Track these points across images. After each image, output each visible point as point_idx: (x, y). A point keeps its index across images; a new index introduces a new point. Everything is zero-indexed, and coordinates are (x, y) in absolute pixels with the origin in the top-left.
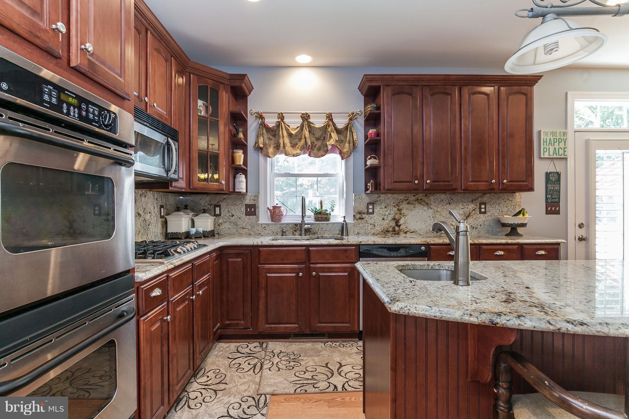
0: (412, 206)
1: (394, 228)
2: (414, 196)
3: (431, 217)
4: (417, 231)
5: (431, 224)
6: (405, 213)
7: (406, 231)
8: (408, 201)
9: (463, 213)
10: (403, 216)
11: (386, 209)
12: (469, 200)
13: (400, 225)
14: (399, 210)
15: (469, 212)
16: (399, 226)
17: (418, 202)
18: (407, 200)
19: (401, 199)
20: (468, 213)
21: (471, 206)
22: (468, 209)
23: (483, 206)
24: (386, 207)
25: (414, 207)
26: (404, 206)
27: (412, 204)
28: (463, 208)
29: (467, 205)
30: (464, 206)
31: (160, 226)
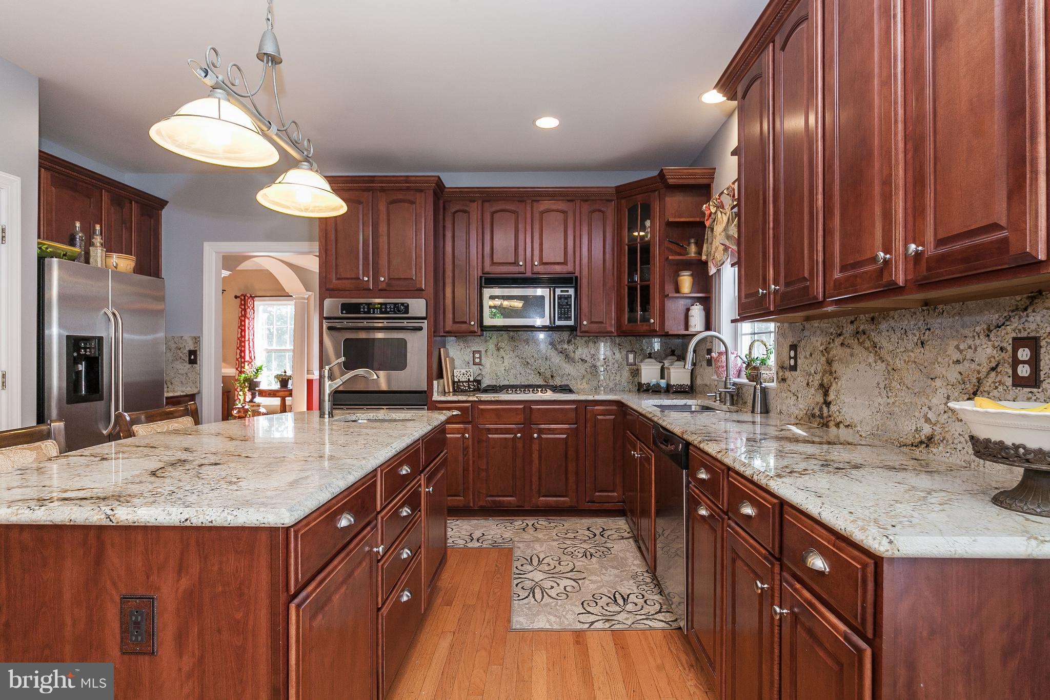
0: (848, 350)
1: (821, 409)
2: (852, 322)
3: (882, 386)
4: (855, 427)
5: (881, 408)
6: (837, 370)
7: (838, 420)
8: (842, 338)
9: (959, 377)
10: (835, 379)
11: (810, 361)
12: (978, 329)
13: (830, 402)
14: (829, 362)
15: (976, 375)
16: (828, 404)
17: (858, 339)
18: (840, 335)
19: (831, 334)
20: (974, 380)
21: (986, 352)
22: (973, 366)
23: (1025, 354)
24: (811, 355)
25: (852, 355)
26: (837, 351)
27: (848, 346)
28: (958, 362)
29: (970, 347)
30: (961, 351)
31: (626, 374)
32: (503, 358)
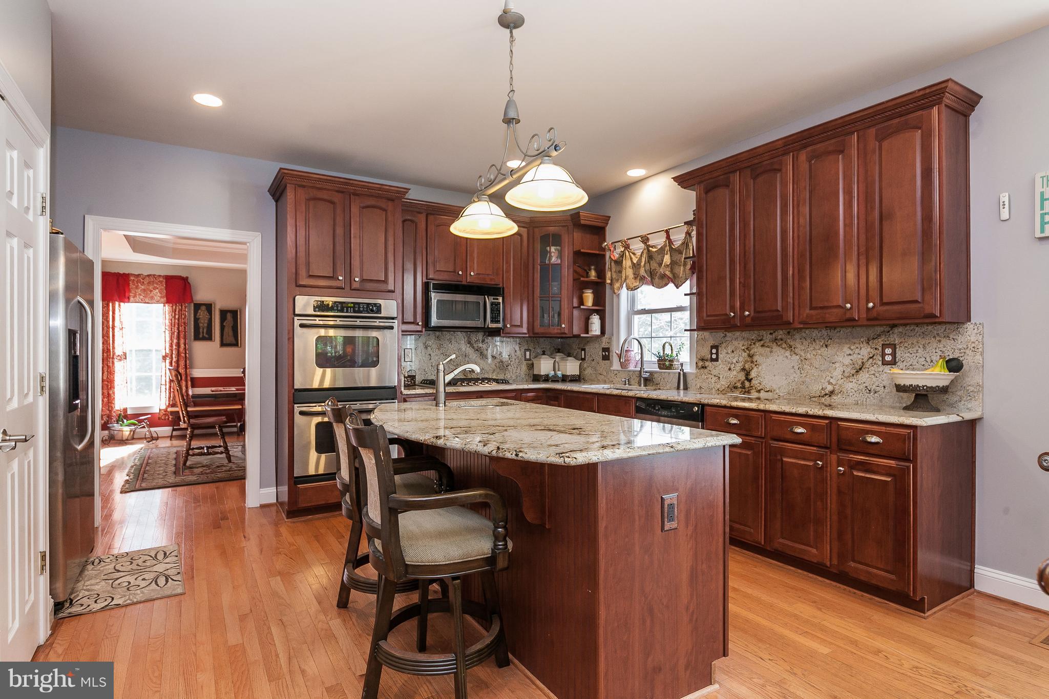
0: (768, 349)
1: (743, 383)
2: (771, 334)
3: (796, 368)
4: (774, 391)
5: (796, 379)
6: (758, 360)
7: (759, 388)
8: (762, 342)
9: (851, 362)
10: (756, 365)
11: (733, 355)
12: (862, 340)
13: (752, 379)
14: (751, 356)
15: (861, 361)
16: (750, 380)
17: (777, 343)
18: (761, 340)
19: (753, 340)
20: (860, 363)
21: (865, 351)
22: (859, 356)
23: (888, 351)
24: (733, 352)
25: (771, 352)
26: (757, 349)
27: (768, 347)
28: (850, 355)
29: (857, 348)
30: (852, 350)
31: (524, 368)
32: (430, 355)
